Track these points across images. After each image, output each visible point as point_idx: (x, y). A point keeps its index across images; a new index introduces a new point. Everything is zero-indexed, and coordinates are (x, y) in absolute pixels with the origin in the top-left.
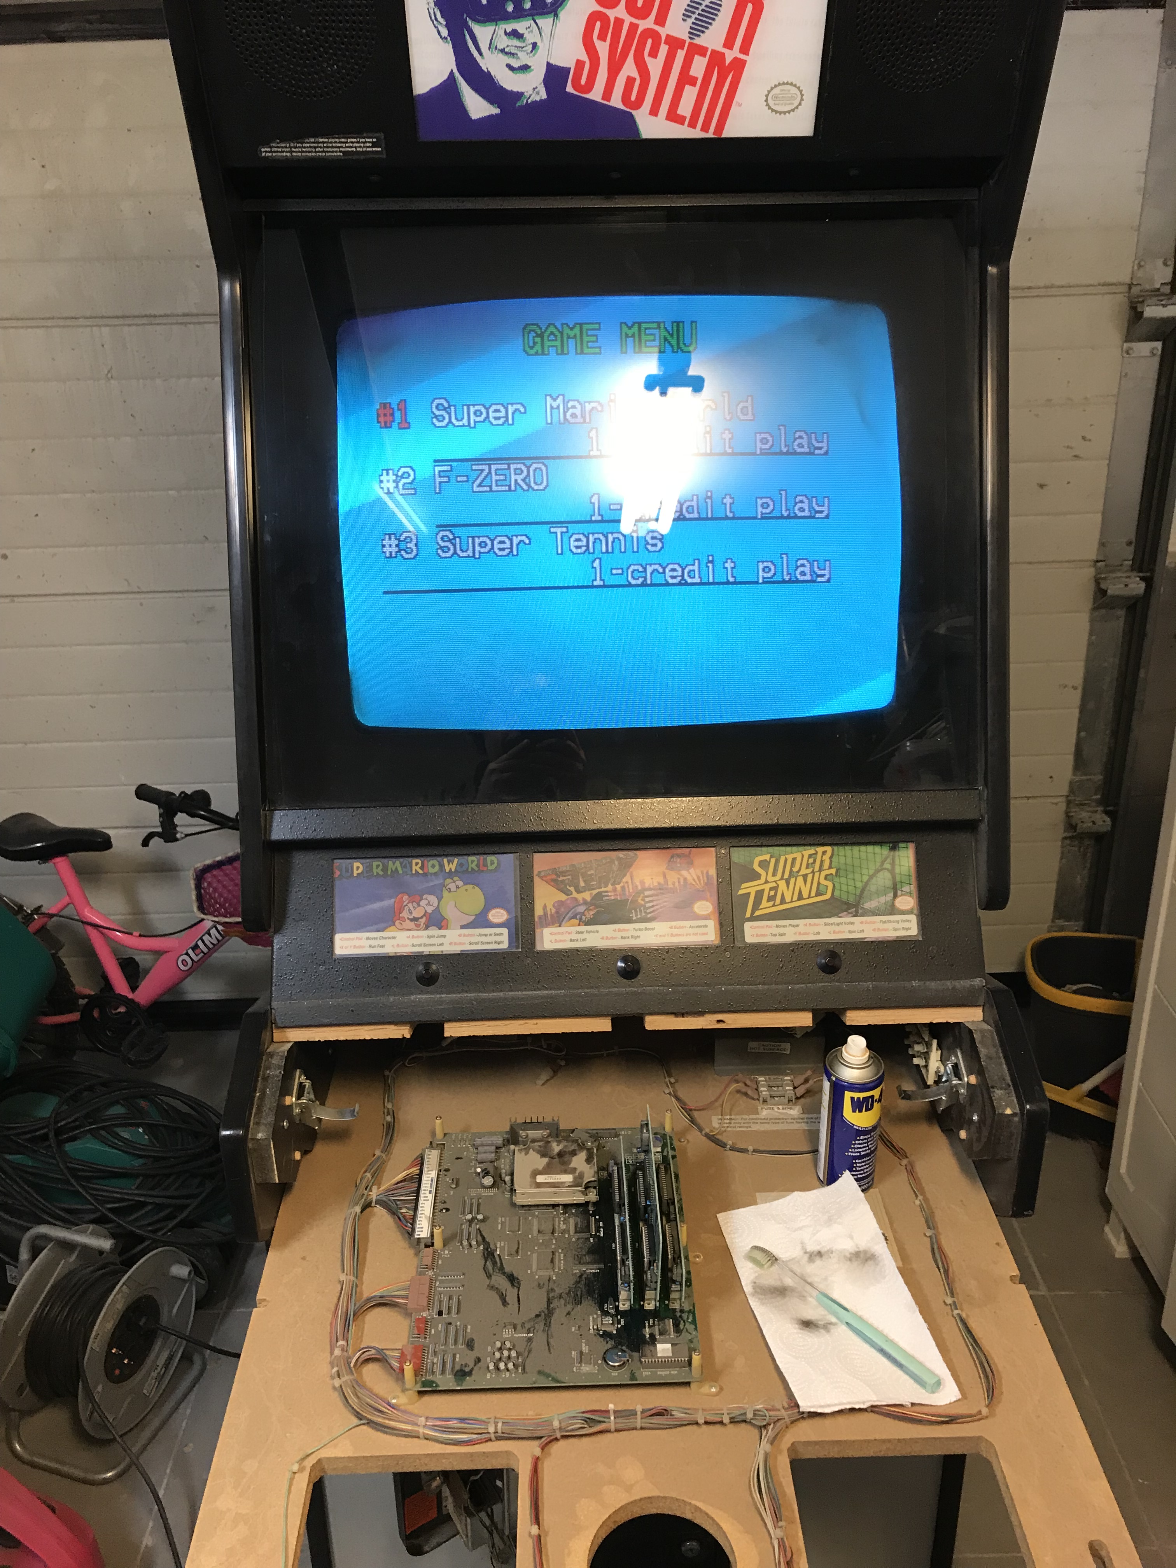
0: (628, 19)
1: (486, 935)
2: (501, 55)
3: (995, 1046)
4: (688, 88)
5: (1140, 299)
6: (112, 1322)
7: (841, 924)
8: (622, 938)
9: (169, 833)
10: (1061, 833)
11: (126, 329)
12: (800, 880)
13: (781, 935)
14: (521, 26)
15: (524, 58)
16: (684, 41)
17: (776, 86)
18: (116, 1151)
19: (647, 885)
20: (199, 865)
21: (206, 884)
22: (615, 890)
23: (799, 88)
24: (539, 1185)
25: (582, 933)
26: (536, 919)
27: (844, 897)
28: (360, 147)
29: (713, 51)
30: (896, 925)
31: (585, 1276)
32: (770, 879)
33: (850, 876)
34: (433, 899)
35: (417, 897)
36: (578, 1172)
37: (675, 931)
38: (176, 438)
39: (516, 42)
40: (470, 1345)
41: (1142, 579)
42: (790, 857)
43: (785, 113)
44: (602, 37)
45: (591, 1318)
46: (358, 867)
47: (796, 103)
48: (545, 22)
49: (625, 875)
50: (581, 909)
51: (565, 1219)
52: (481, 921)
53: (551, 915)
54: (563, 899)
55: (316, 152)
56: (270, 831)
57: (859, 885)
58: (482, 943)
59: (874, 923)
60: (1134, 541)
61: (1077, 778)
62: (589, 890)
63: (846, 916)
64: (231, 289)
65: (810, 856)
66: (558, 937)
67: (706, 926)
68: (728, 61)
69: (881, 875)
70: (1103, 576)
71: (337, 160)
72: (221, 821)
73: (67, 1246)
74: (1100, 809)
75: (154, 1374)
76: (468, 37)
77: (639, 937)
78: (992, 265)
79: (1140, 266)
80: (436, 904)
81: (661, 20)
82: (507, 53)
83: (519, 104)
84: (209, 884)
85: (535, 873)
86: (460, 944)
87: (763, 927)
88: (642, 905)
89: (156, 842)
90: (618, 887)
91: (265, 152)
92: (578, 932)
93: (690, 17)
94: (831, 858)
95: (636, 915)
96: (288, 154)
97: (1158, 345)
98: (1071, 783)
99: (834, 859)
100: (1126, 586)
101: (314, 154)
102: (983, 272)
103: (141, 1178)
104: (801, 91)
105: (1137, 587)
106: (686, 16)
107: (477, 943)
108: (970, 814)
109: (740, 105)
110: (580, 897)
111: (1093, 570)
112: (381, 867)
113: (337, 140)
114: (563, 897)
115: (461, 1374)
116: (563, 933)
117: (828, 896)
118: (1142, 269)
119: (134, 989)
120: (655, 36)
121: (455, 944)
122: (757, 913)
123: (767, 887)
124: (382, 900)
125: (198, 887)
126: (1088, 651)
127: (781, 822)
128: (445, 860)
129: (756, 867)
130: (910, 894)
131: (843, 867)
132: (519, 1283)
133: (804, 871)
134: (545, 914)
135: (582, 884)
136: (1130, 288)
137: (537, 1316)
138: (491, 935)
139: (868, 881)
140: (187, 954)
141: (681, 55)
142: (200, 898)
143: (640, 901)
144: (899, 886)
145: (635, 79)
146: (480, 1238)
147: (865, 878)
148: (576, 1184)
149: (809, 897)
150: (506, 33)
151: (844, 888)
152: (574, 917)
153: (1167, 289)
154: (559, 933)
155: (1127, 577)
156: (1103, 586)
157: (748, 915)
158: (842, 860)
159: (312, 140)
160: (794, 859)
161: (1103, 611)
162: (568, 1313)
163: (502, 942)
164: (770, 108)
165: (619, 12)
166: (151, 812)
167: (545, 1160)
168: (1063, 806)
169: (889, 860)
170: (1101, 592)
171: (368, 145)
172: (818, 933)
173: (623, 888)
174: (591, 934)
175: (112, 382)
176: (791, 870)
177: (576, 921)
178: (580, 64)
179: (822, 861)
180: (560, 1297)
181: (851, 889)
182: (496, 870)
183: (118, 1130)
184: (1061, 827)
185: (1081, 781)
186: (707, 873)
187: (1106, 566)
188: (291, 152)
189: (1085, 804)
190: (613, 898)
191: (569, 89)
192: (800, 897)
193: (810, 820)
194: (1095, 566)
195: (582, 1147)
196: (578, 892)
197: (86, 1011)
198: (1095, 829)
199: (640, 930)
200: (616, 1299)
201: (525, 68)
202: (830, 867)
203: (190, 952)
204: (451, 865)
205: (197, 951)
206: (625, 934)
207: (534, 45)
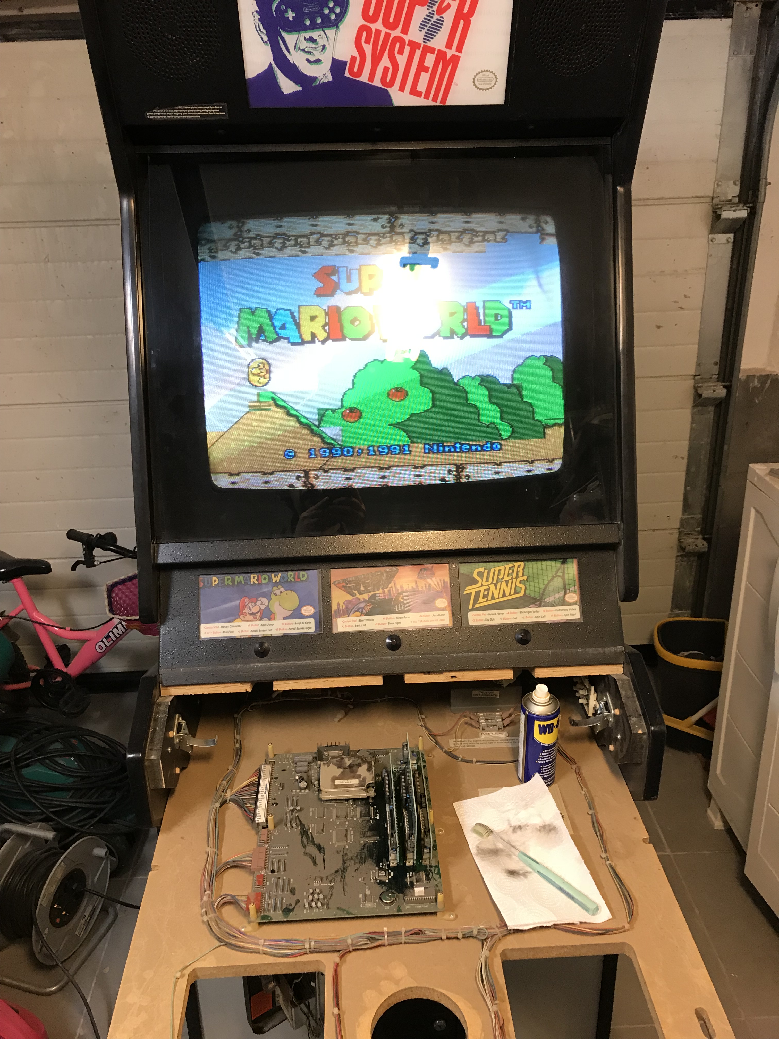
0: (384, 30)
1: (300, 623)
2: (302, 53)
3: (631, 690)
4: (423, 74)
5: (719, 206)
6: (54, 887)
7: (531, 612)
8: (389, 623)
9: (89, 561)
10: (675, 553)
11: (57, 229)
12: (504, 584)
13: (492, 620)
14: (315, 34)
15: (317, 55)
16: (420, 44)
17: (480, 73)
18: (56, 773)
19: (405, 589)
20: (110, 582)
21: (114, 595)
22: (384, 592)
23: (494, 74)
24: (336, 787)
25: (363, 620)
26: (333, 612)
27: (532, 595)
28: (212, 112)
29: (439, 50)
30: (566, 613)
31: (367, 845)
32: (484, 583)
33: (537, 581)
34: (265, 600)
35: (254, 600)
36: (362, 777)
37: (423, 619)
38: (91, 300)
39: (312, 45)
40: (293, 891)
41: (724, 387)
42: (497, 569)
43: (486, 90)
44: (367, 42)
45: (372, 872)
46: (215, 580)
47: (493, 83)
48: (330, 32)
49: (390, 583)
50: (362, 605)
51: (354, 808)
52: (296, 614)
53: (343, 609)
54: (350, 599)
55: (183, 115)
56: (157, 557)
57: (542, 586)
58: (298, 629)
59: (552, 611)
60: (719, 362)
61: (685, 517)
62: (367, 593)
63: (533, 607)
64: (128, 204)
65: (510, 568)
66: (348, 624)
67: (443, 615)
68: (449, 56)
69: (555, 580)
70: (699, 385)
71: (196, 121)
72: (123, 553)
73: (24, 837)
74: (701, 536)
75: (83, 922)
76: (280, 41)
77: (400, 623)
78: (620, 186)
79: (718, 185)
80: (267, 604)
81: (405, 31)
82: (306, 52)
83: (314, 84)
84: (117, 595)
85: (332, 582)
86: (283, 629)
87: (480, 615)
88: (402, 602)
89: (81, 567)
90: (386, 590)
91: (149, 115)
92: (360, 621)
93: (423, 29)
94: (523, 569)
95: (398, 609)
96: (165, 117)
97: (731, 236)
98: (682, 521)
99: (526, 570)
100: (714, 391)
101: (181, 117)
102: (615, 191)
103: (73, 791)
104: (496, 76)
105: (722, 392)
106: (421, 28)
107: (294, 629)
108: (612, 539)
109: (457, 85)
110: (361, 597)
111: (693, 381)
112: (230, 580)
113: (197, 108)
114: (350, 598)
115: (287, 911)
116: (350, 621)
117: (522, 594)
118: (719, 188)
119: (67, 665)
120: (402, 41)
121: (280, 629)
122: (476, 606)
123: (482, 589)
124: (231, 602)
125: (109, 597)
126: (690, 434)
127: (491, 546)
128: (273, 575)
129: (475, 576)
130: (575, 592)
131: (531, 575)
132: (324, 851)
133: (506, 578)
134: (339, 609)
135: (363, 589)
136: (712, 199)
137: (337, 872)
138: (303, 623)
139: (548, 584)
140: (102, 641)
141: (418, 53)
142: (110, 604)
143: (400, 599)
144: (567, 587)
145: (389, 68)
146: (298, 822)
147: (546, 582)
148: (361, 785)
149: (510, 595)
150: (305, 39)
151: (532, 589)
152: (358, 610)
153: (736, 200)
154: (348, 621)
155: (714, 386)
156: (699, 392)
157: (470, 607)
158: (531, 571)
159: (180, 107)
160: (500, 571)
161: (700, 408)
162: (357, 870)
163: (311, 628)
164: (476, 86)
165: (378, 25)
166: (78, 548)
167: (341, 770)
168: (676, 535)
169: (560, 571)
170: (698, 396)
171: (217, 110)
172: (516, 618)
173: (389, 591)
174: (369, 622)
175: (49, 264)
176: (498, 578)
177: (359, 613)
178: (353, 59)
179: (518, 572)
180: (351, 859)
181: (537, 589)
182: (305, 581)
183: (56, 759)
184: (676, 548)
185: (687, 519)
186: (444, 580)
187: (701, 379)
188: (166, 115)
189: (690, 534)
190: (383, 597)
191: (347, 74)
192: (504, 595)
193: (510, 545)
194: (694, 379)
195: (364, 761)
196: (360, 594)
197: (35, 681)
198: (697, 549)
199: (401, 618)
200: (388, 860)
201: (318, 61)
202: (523, 575)
203: (104, 640)
204: (276, 577)
205: (110, 639)
206: (391, 621)
207: (324, 47)
